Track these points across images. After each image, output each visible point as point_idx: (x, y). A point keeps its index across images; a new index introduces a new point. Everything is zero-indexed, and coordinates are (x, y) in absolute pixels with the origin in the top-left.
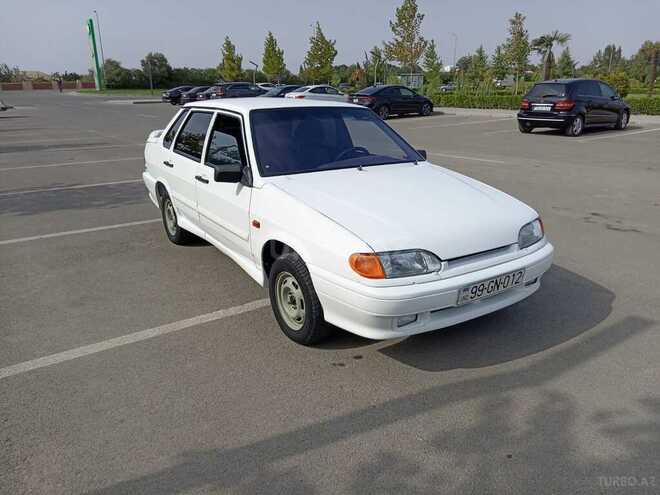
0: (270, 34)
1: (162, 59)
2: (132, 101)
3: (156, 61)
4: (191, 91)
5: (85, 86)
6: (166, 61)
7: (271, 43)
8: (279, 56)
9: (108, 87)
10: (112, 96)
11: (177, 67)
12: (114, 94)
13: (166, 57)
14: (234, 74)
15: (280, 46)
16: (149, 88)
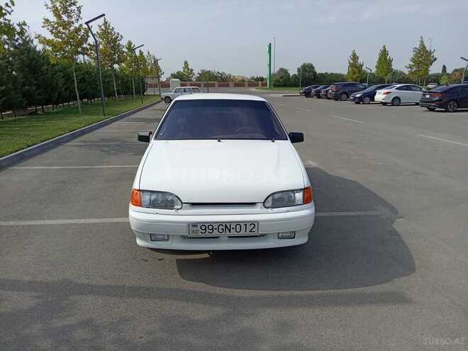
0: (384, 47)
1: (311, 67)
2: (282, 95)
3: (307, 69)
4: (318, 88)
5: (263, 85)
6: (313, 68)
7: (384, 53)
8: (389, 63)
9: (275, 86)
10: (275, 91)
11: (320, 72)
12: (277, 90)
13: (314, 65)
14: (355, 76)
15: (390, 55)
16: (298, 86)
